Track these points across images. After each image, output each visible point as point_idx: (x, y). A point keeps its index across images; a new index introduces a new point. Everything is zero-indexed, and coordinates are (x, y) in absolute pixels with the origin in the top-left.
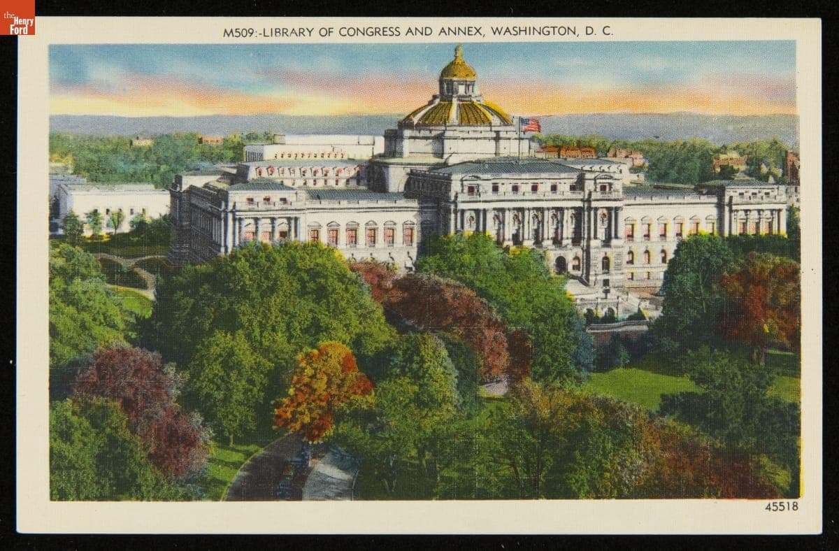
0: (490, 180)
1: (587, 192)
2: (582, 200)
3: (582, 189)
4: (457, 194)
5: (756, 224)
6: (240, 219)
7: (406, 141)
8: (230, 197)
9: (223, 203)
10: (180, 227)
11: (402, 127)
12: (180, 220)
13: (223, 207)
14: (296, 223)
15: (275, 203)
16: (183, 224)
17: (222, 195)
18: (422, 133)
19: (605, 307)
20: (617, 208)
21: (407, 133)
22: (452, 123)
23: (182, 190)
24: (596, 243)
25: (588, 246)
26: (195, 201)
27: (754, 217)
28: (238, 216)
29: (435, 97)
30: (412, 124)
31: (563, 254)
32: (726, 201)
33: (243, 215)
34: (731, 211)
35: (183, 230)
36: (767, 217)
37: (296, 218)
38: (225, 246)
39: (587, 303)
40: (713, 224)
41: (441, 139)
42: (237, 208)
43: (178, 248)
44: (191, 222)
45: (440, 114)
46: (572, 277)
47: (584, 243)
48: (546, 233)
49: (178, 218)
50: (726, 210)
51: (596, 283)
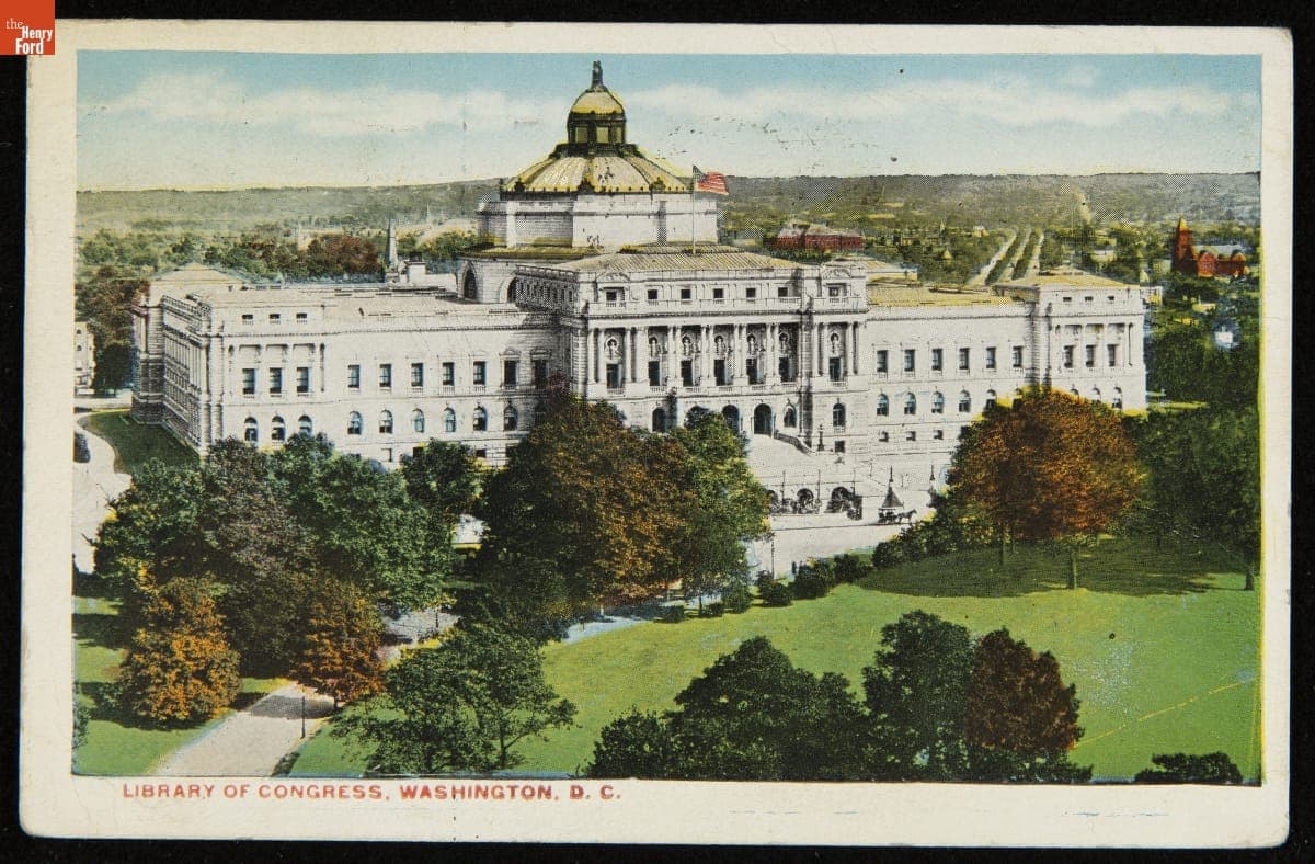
0: (644, 281)
1: (807, 300)
2: (798, 312)
3: (798, 294)
4: (587, 303)
5: (1091, 348)
6: (231, 348)
7: (511, 220)
8: (214, 314)
9: (205, 324)
10: (147, 361)
11: (505, 196)
12: (147, 352)
13: (204, 330)
14: (322, 354)
15: (288, 322)
16: (151, 357)
17: (204, 309)
18: (537, 207)
19: (832, 488)
20: (856, 325)
21: (512, 206)
22: (586, 188)
23: (151, 304)
24: (821, 383)
25: (809, 387)
26: (170, 320)
27: (1088, 337)
28: (228, 342)
29: (560, 148)
30: (520, 191)
31: (766, 401)
32: (1042, 312)
33: (236, 342)
34: (1050, 328)
35: (152, 367)
36: (1109, 336)
37: (322, 347)
38: (209, 391)
39: (800, 480)
40: (1019, 349)
41: (568, 216)
42: (227, 331)
43: (146, 397)
44: (163, 354)
45: (567, 174)
46: (781, 437)
47: (802, 382)
48: (737, 366)
49: (143, 349)
50: (1042, 326)
51: (821, 447)
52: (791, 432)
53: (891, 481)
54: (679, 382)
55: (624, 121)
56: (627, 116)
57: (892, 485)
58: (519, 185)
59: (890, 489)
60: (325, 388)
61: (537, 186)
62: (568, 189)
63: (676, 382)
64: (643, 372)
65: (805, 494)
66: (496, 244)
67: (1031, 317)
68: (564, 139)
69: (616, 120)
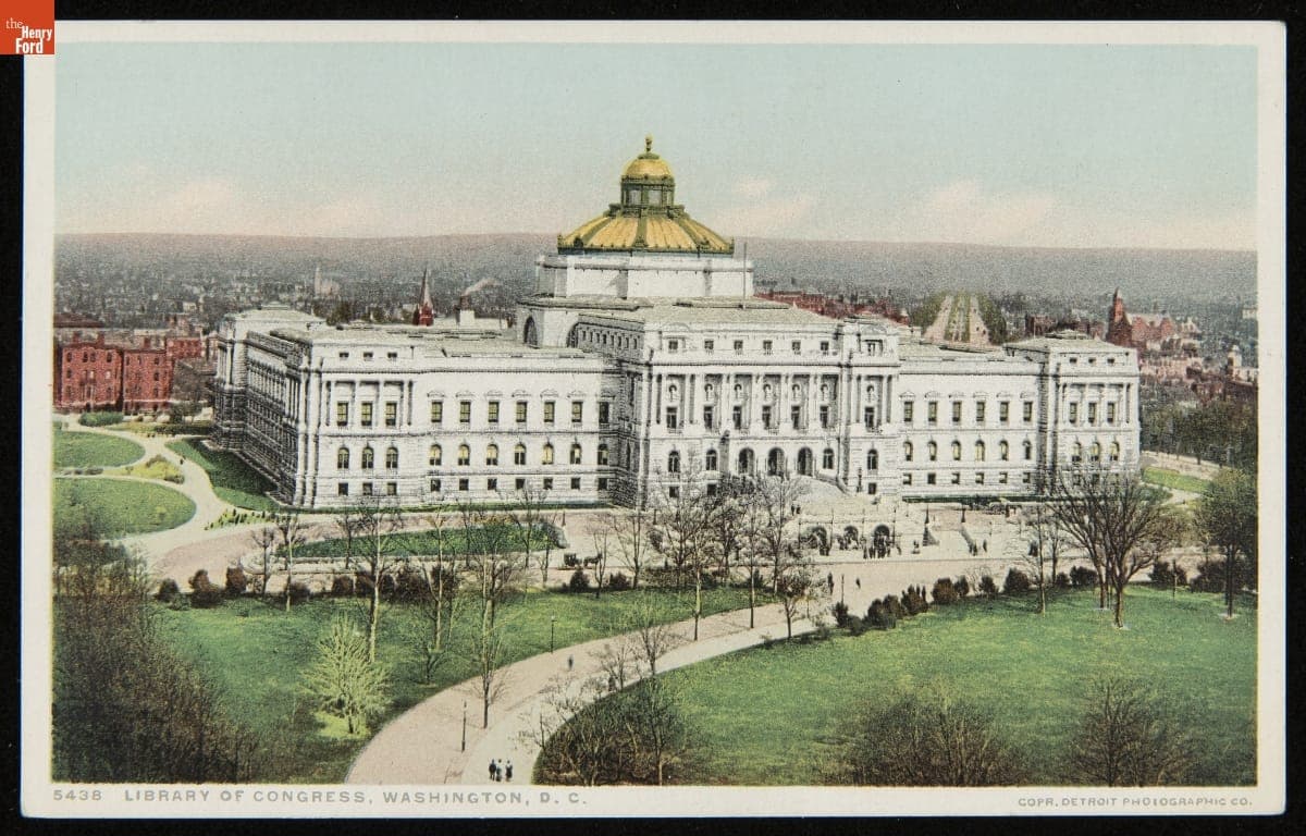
0: (703, 331)
1: (846, 353)
2: (838, 365)
3: (839, 347)
4: (652, 351)
5: (1092, 405)
6: (329, 384)
7: (571, 271)
8: (315, 351)
9: (305, 359)
10: (231, 392)
11: (564, 250)
12: (231, 383)
13: (304, 365)
14: (410, 390)
15: (380, 361)
16: (235, 388)
17: (306, 345)
18: (595, 260)
19: (875, 525)
20: (890, 378)
21: (572, 260)
22: (640, 247)
23: (237, 338)
24: (859, 429)
25: (847, 433)
26: (255, 355)
27: (1091, 395)
28: (326, 377)
29: (614, 208)
30: (578, 247)
31: (808, 444)
32: (1052, 370)
33: (333, 378)
34: (1058, 386)
35: (236, 398)
36: (1110, 395)
37: (411, 384)
38: (306, 421)
39: (847, 518)
40: (1029, 404)
41: (624, 270)
42: (325, 367)
43: (228, 425)
44: (246, 386)
45: (623, 231)
46: (823, 479)
47: (840, 429)
48: (783, 412)
49: (228, 380)
50: (1051, 383)
51: (859, 489)
52: (831, 473)
53: (927, 521)
54: (732, 424)
55: (673, 186)
56: (676, 181)
57: (928, 525)
58: (577, 240)
59: (926, 529)
60: (413, 421)
61: (595, 242)
62: (624, 246)
63: (728, 425)
64: (699, 415)
65: (851, 531)
66: (556, 293)
67: (1042, 376)
68: (617, 200)
69: (666, 185)
